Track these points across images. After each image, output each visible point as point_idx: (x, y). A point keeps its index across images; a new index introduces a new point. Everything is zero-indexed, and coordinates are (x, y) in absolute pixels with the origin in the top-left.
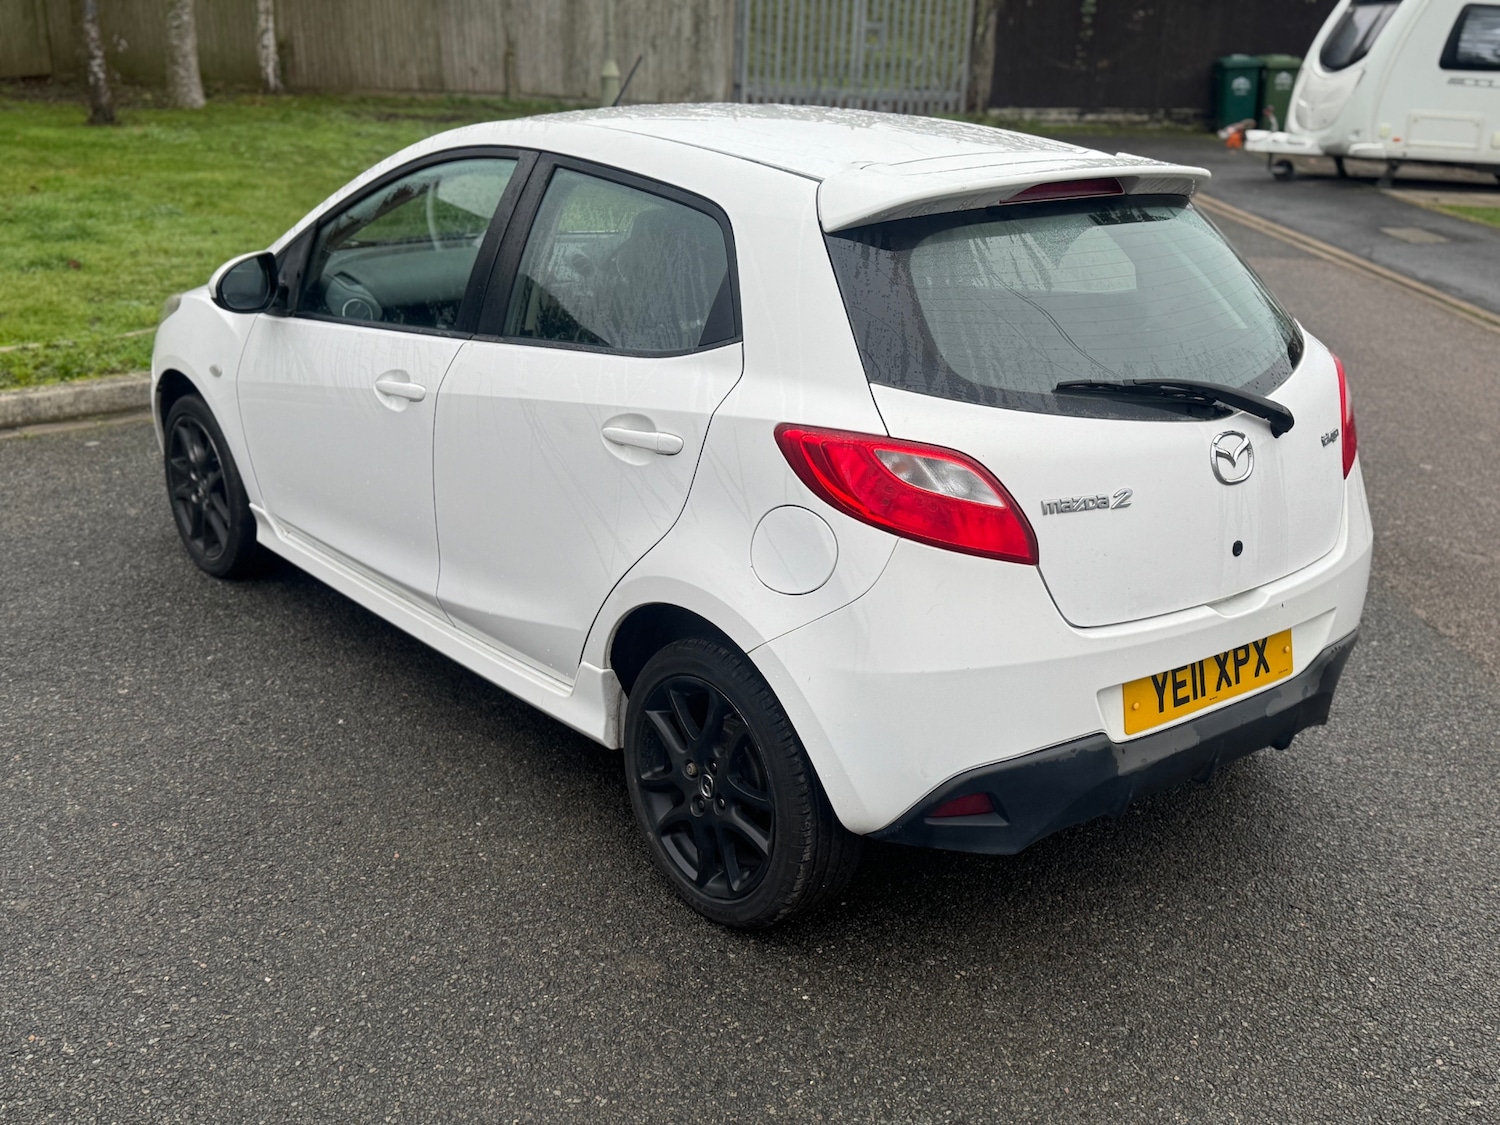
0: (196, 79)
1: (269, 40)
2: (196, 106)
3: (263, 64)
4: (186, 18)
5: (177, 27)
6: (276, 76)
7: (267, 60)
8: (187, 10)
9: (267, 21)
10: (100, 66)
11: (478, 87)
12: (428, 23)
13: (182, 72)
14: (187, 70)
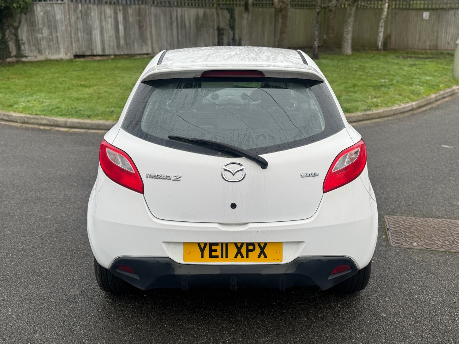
0: (350, 46)
1: (381, 35)
2: (348, 54)
3: (378, 42)
4: (349, 29)
5: (347, 32)
6: (381, 45)
7: (379, 41)
8: (350, 26)
9: (381, 29)
10: (317, 43)
11: (449, 48)
12: (435, 28)
13: (346, 44)
14: (347, 44)
